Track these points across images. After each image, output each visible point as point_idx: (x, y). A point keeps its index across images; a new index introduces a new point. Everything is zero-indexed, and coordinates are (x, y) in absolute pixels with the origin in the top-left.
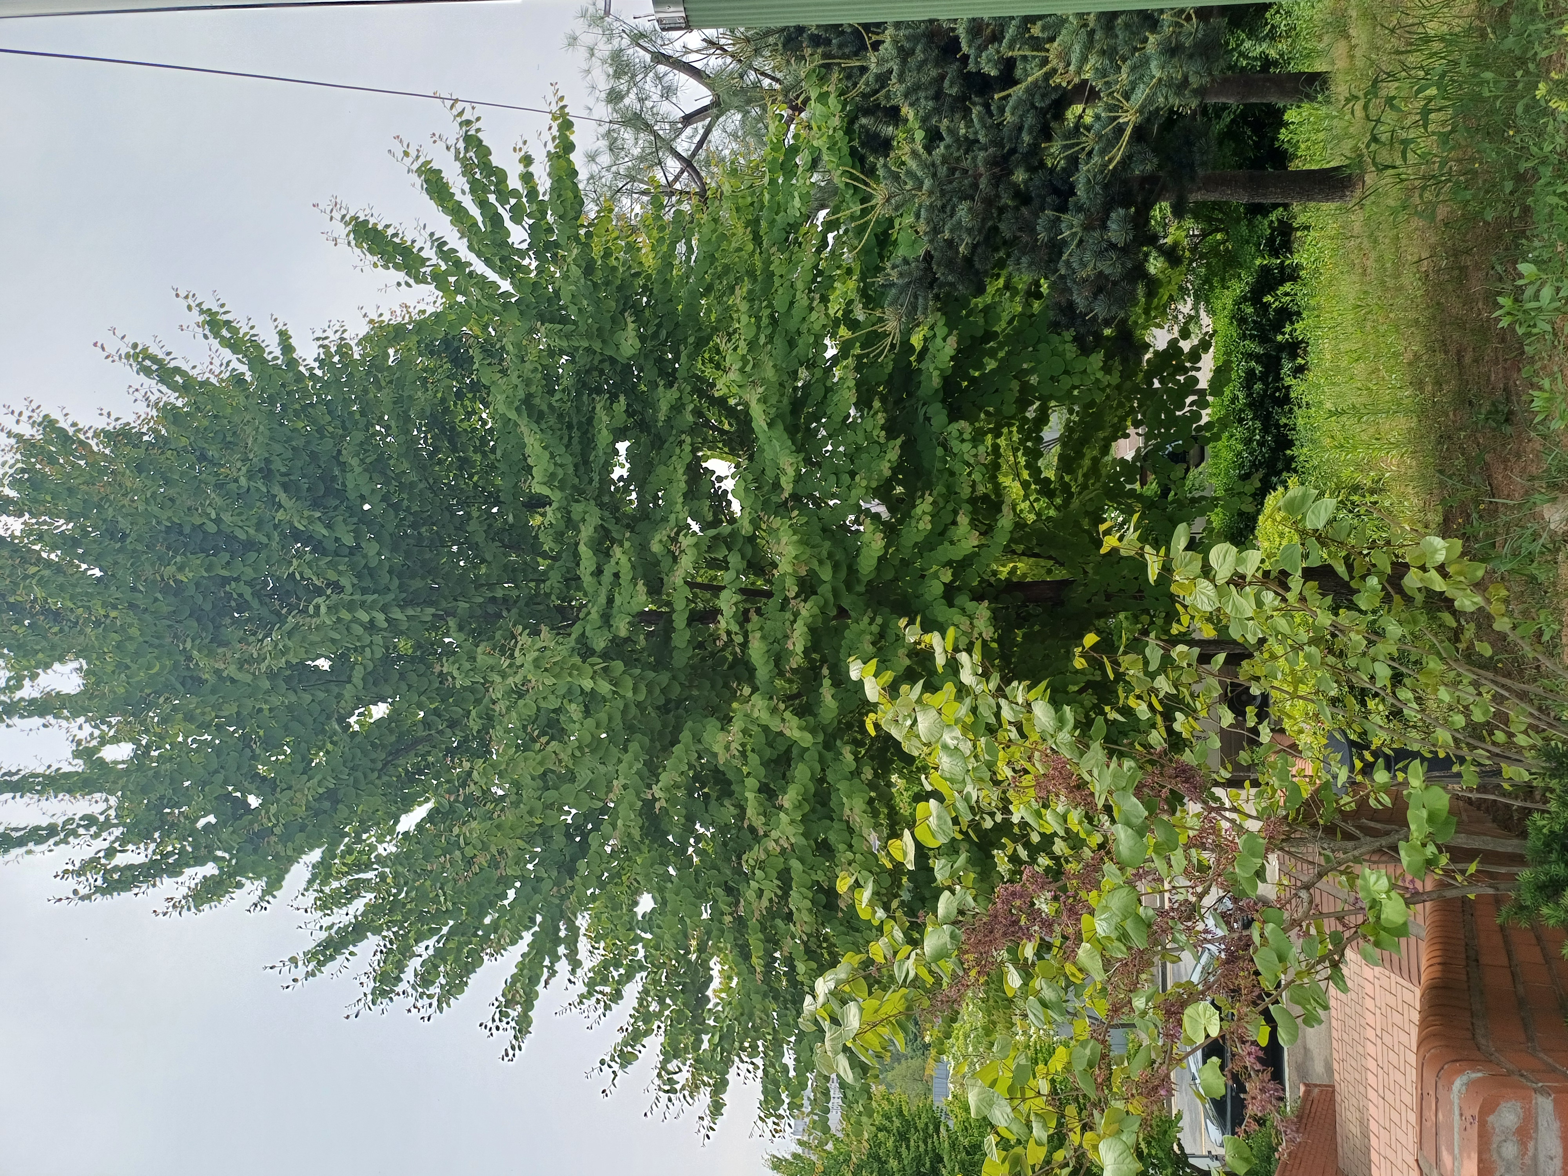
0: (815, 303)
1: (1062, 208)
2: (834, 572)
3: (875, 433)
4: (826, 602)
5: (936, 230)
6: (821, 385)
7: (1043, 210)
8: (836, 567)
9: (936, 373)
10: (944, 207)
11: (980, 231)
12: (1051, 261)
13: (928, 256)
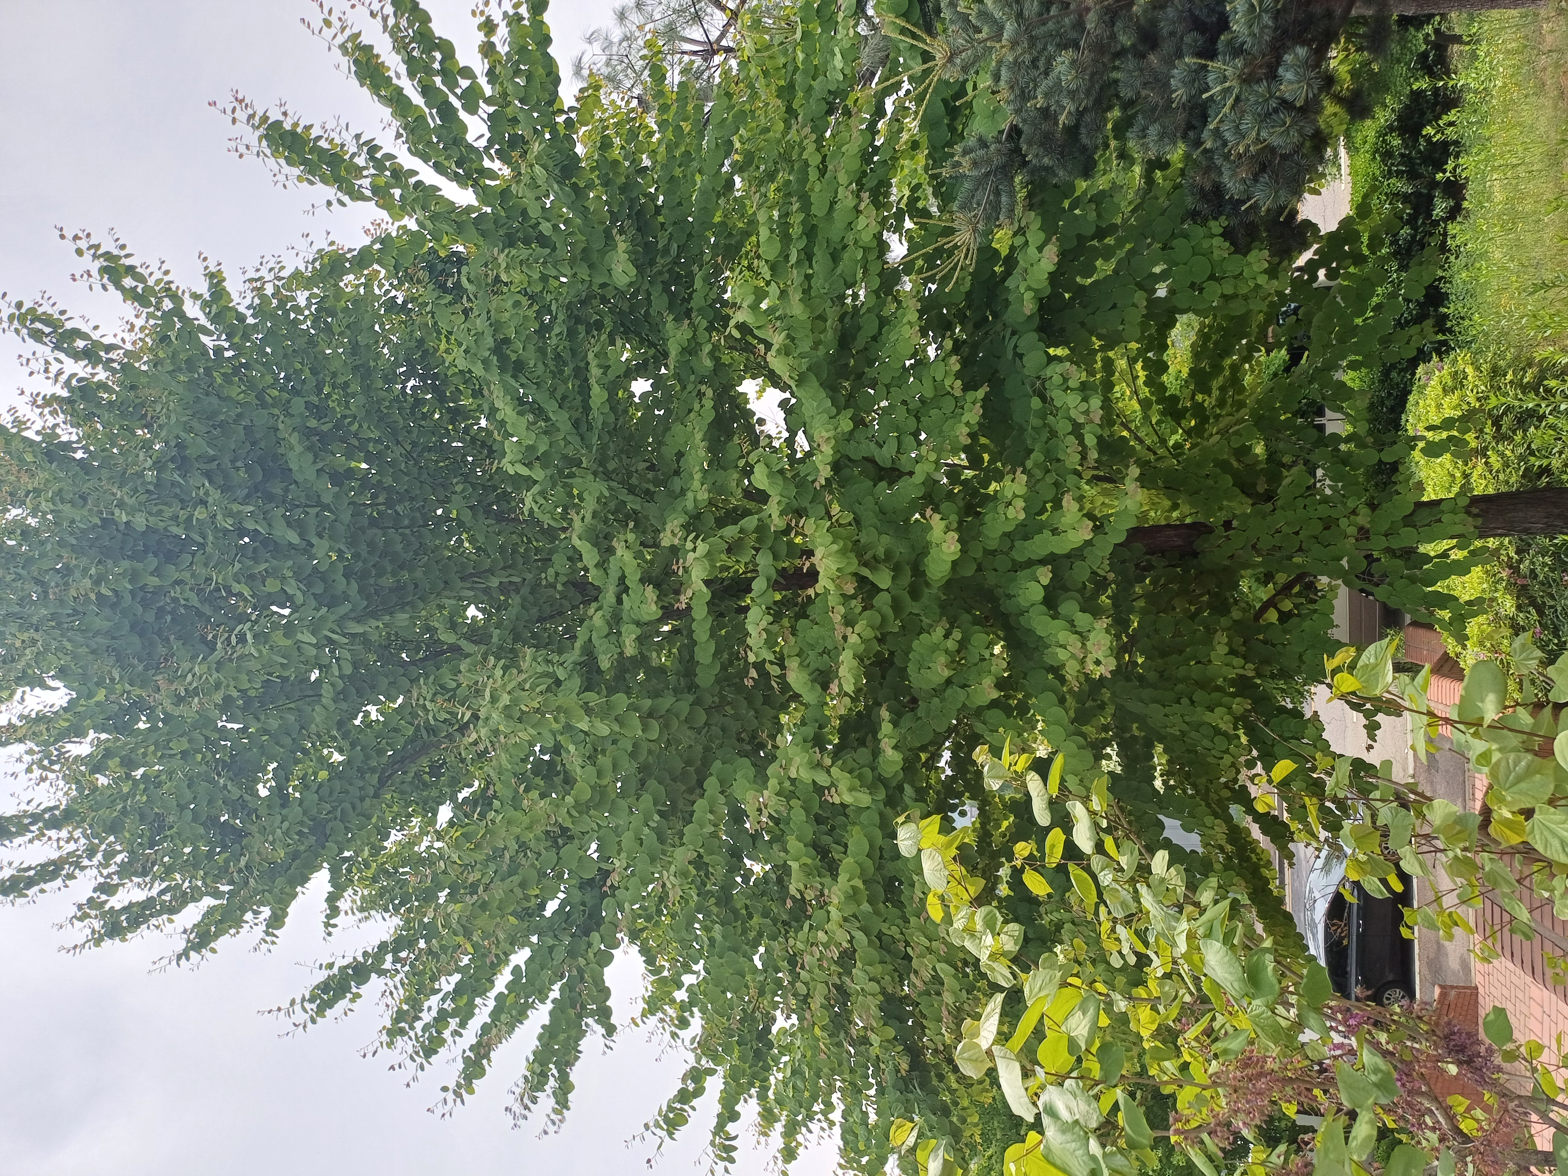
0: (862, 206)
1: (1209, 52)
2: (894, 578)
3: (947, 383)
4: (884, 619)
5: (1024, 96)
6: (873, 316)
7: (1180, 55)
8: (897, 570)
9: (1028, 296)
10: (1034, 62)
11: (1088, 93)
12: (1190, 127)
13: (1015, 132)
